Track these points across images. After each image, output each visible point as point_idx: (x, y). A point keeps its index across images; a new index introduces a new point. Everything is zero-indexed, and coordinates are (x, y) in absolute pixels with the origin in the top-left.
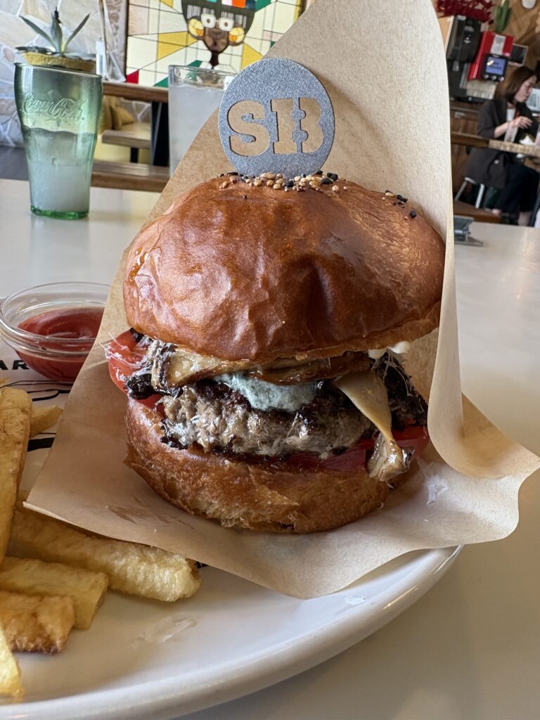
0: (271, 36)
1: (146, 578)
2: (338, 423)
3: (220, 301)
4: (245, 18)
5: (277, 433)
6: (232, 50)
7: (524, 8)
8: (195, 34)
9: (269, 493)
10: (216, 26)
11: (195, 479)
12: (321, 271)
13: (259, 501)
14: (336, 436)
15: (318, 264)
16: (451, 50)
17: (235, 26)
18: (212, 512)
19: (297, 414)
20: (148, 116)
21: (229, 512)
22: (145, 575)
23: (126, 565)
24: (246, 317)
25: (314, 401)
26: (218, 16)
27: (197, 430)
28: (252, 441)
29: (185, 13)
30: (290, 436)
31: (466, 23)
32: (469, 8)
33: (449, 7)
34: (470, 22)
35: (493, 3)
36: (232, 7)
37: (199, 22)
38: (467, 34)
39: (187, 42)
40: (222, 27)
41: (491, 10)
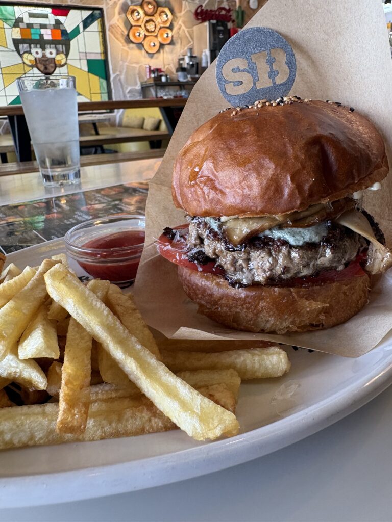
0: (86, 56)
1: (260, 365)
2: (345, 245)
3: (270, 176)
4: (64, 46)
5: (311, 259)
6: (60, 70)
7: (251, 9)
8: (30, 64)
9: (307, 303)
10: (44, 56)
11: (256, 307)
12: (325, 145)
13: (301, 310)
14: (346, 253)
15: (323, 141)
16: (212, 44)
17: (58, 53)
18: (269, 327)
19: (322, 243)
20: (7, 129)
21: (281, 323)
22: (259, 363)
23: (245, 360)
24: (289, 182)
25: (329, 233)
26: (43, 48)
27: (253, 273)
28: (297, 267)
29: (18, 50)
30: (320, 258)
31: (217, 24)
32: (217, 15)
33: (204, 16)
34: (220, 24)
35: (232, 8)
36: (52, 40)
37: (30, 55)
38: (220, 31)
39: (24, 70)
40: (48, 55)
41: (231, 13)
